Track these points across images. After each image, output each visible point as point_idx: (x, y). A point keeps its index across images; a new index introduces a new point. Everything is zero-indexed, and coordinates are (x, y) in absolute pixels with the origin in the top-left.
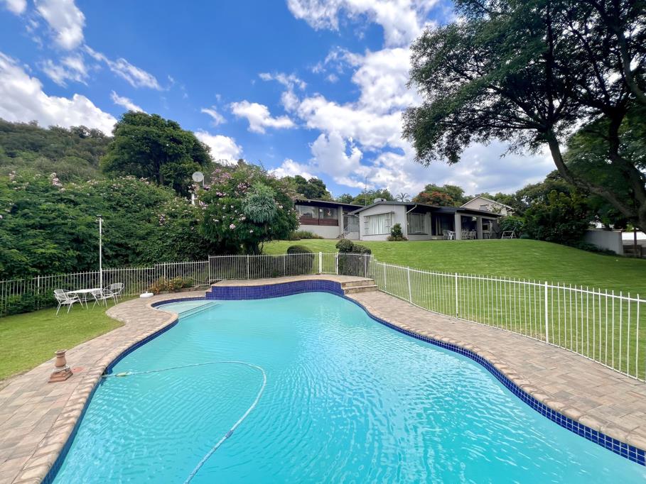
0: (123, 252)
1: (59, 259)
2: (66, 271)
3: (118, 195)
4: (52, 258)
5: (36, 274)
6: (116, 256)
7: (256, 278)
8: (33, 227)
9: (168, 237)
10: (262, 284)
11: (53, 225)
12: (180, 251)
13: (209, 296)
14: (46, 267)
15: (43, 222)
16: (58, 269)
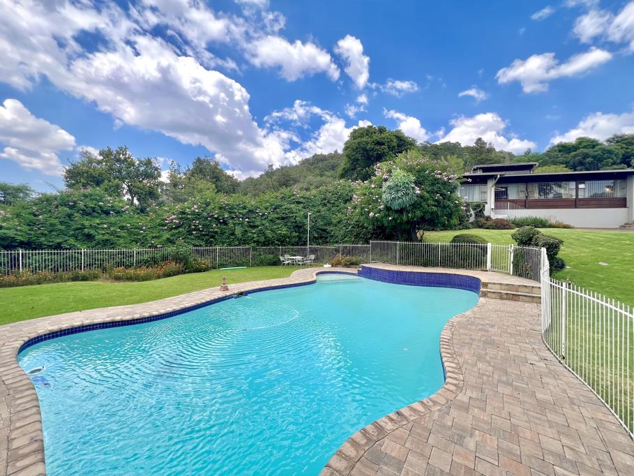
0: (325, 235)
1: (289, 237)
2: (293, 245)
3: (329, 195)
4: (285, 236)
5: (279, 245)
6: (321, 238)
7: (405, 264)
8: (278, 219)
9: (350, 225)
10: (396, 270)
11: (287, 217)
12: (356, 235)
13: (360, 274)
14: (283, 241)
15: (284, 216)
16: (288, 243)
